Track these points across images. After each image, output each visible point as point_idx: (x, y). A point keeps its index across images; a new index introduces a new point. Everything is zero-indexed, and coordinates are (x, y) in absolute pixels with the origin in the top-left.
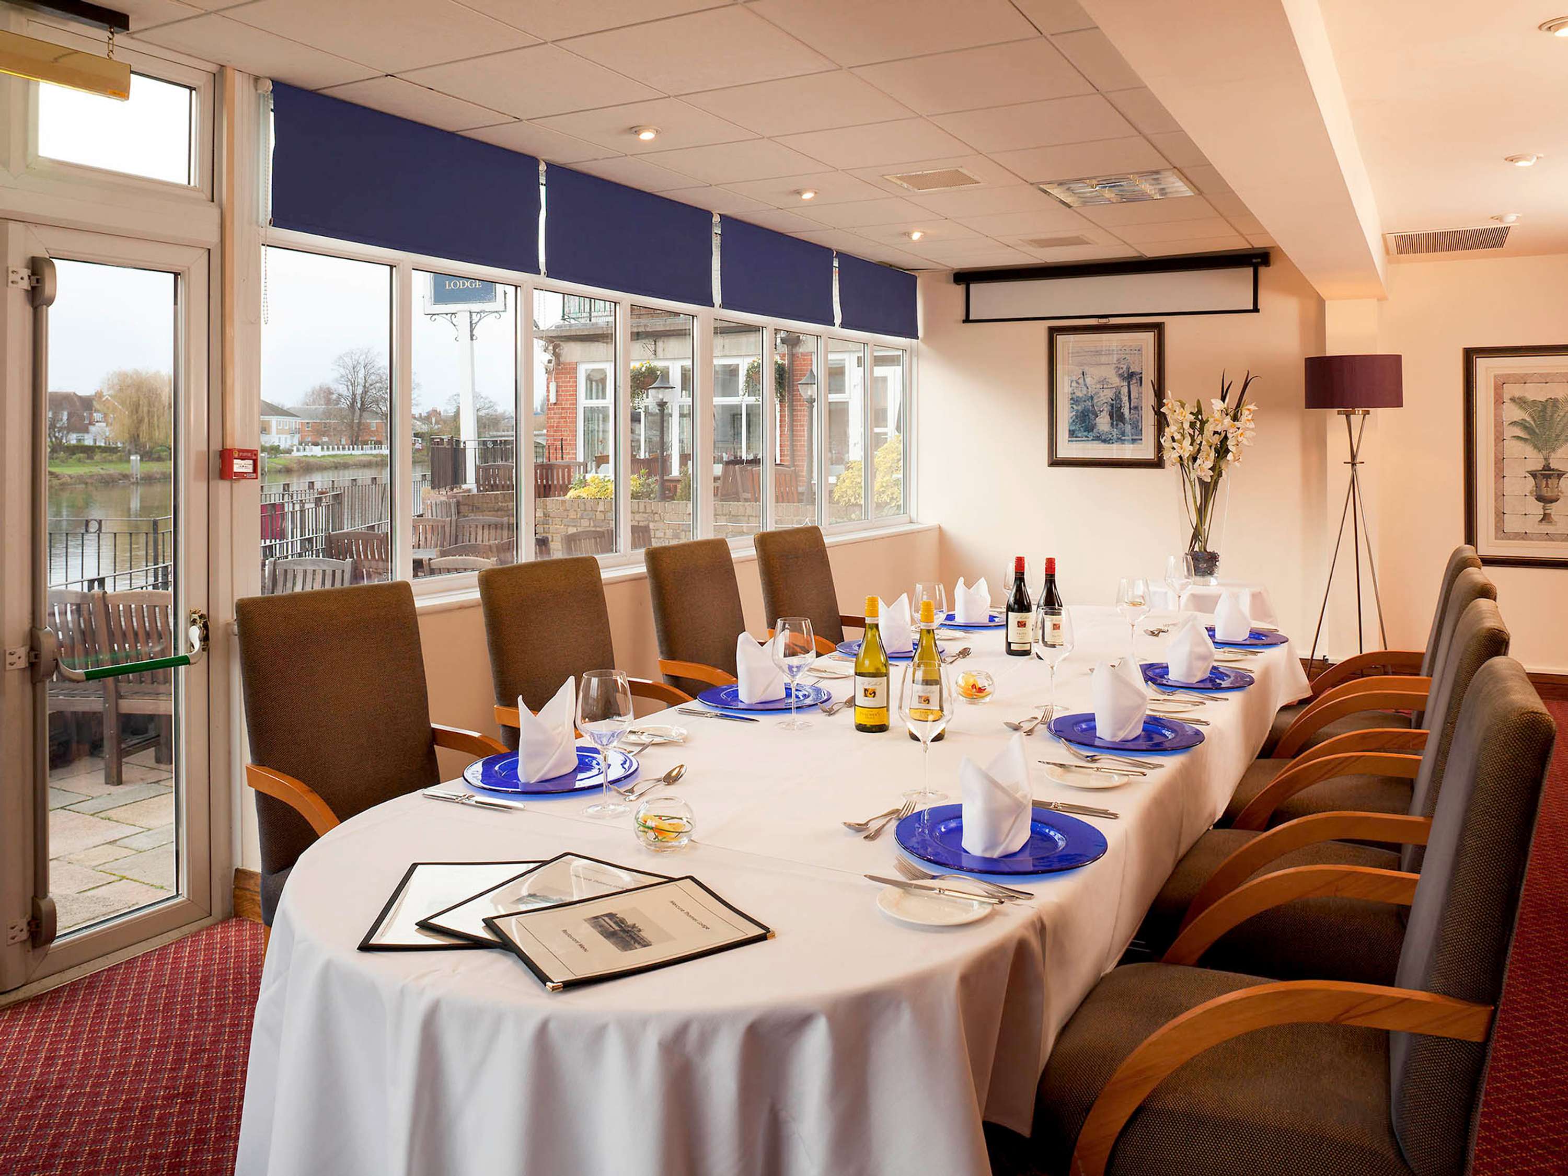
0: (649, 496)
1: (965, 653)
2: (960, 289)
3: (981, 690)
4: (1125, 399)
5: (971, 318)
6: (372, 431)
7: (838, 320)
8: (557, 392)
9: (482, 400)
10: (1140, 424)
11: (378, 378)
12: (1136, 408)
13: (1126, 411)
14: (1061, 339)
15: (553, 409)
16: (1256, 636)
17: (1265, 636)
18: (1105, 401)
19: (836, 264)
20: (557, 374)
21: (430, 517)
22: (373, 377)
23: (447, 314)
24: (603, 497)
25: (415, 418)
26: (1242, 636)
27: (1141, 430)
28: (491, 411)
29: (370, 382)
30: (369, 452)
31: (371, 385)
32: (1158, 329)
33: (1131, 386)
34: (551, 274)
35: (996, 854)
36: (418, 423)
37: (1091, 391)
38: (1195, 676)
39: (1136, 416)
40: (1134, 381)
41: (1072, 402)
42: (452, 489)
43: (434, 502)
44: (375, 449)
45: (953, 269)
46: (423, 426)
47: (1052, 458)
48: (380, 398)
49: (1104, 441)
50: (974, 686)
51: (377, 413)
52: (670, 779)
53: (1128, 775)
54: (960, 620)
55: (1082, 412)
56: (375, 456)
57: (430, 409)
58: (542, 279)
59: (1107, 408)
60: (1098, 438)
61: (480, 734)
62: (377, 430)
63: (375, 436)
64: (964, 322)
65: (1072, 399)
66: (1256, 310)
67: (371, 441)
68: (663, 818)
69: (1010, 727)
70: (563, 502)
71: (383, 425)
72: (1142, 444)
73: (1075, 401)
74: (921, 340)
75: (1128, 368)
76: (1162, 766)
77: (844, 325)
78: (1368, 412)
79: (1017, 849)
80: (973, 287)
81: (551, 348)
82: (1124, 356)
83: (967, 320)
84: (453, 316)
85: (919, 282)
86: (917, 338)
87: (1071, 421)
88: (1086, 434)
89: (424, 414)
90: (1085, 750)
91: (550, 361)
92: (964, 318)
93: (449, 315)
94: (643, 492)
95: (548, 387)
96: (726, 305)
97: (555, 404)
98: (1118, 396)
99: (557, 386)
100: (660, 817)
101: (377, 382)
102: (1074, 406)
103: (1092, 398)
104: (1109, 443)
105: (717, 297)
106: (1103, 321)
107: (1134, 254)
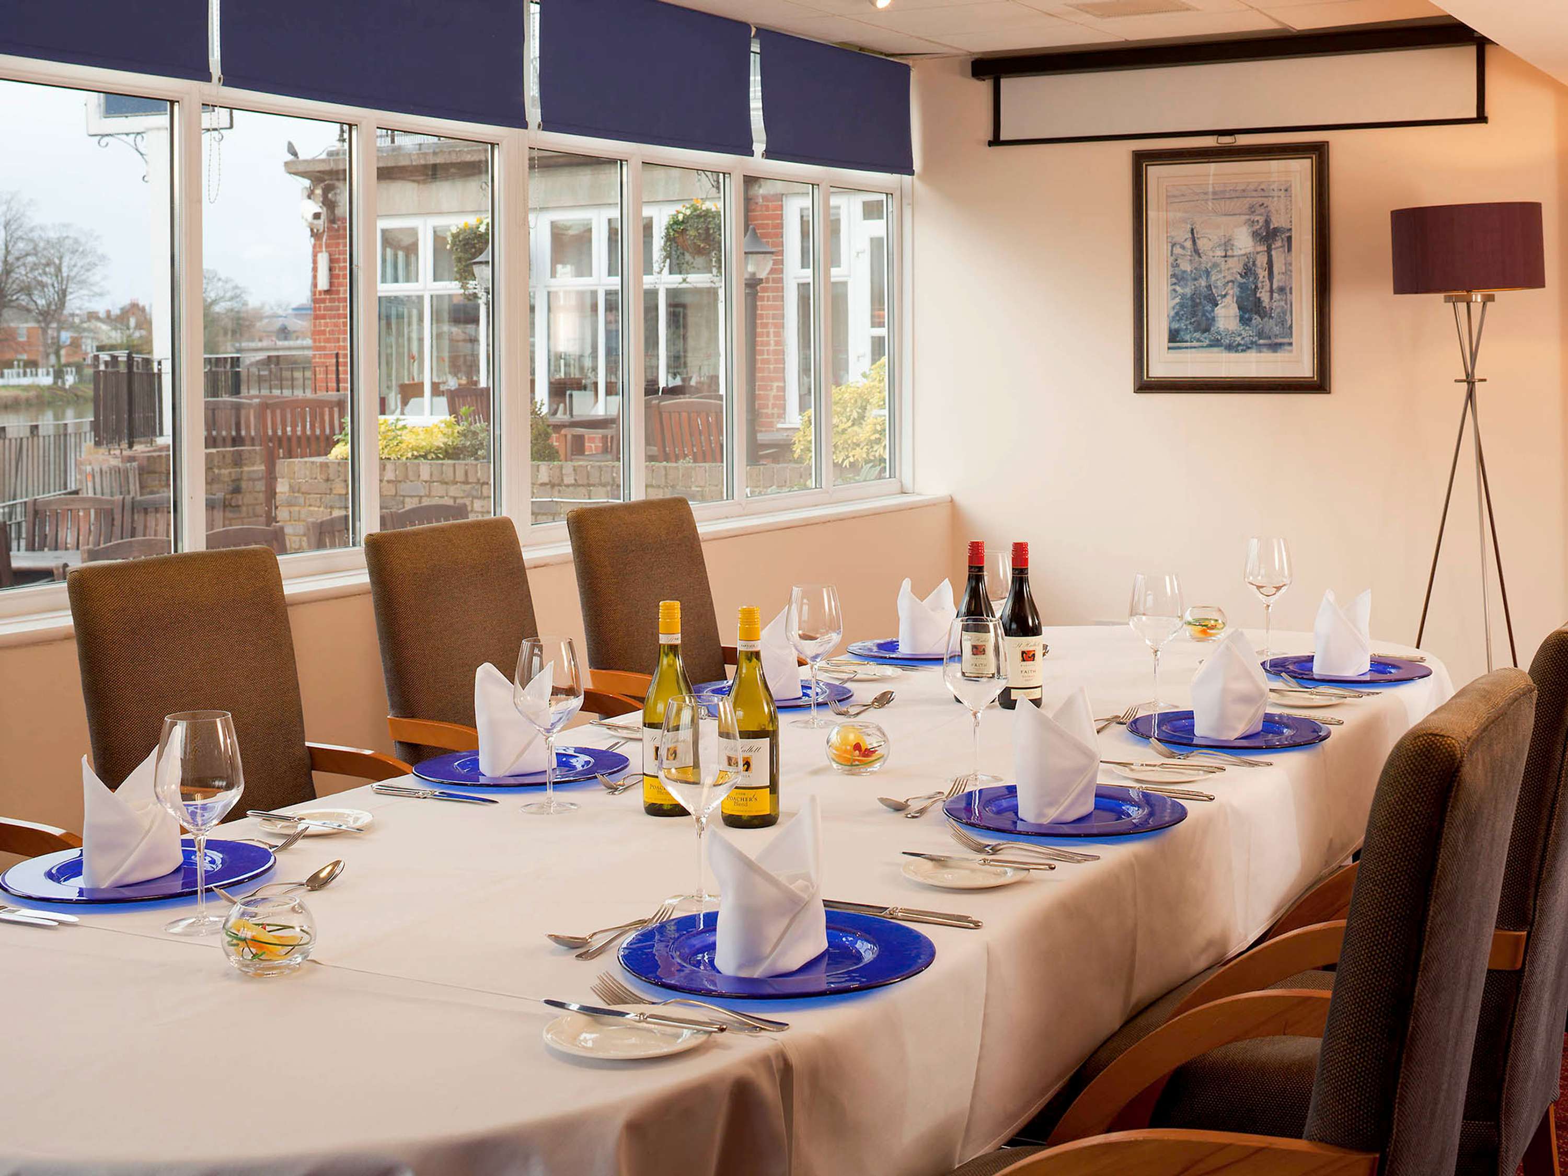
0: (474, 454)
1: (884, 700)
2: (984, 87)
3: (868, 753)
4: (1262, 274)
5: (1003, 137)
6: (18, 343)
7: (759, 147)
8: (331, 269)
9: (220, 284)
10: (1288, 317)
11: (31, 246)
12: (1282, 290)
13: (1264, 296)
14: (1155, 173)
15: (323, 301)
16: (1381, 668)
17: (1394, 667)
18: (1229, 278)
19: (755, 47)
20: (330, 237)
21: (91, 494)
22: (21, 245)
23: (127, 134)
24: (393, 456)
25: (98, 319)
26: (1359, 667)
27: (1291, 327)
28: (235, 305)
29: (15, 253)
30: (14, 381)
31: (18, 259)
32: (1319, 152)
33: (1273, 253)
34: (231, 78)
35: (758, 972)
36: (104, 327)
37: (1206, 262)
38: (1234, 729)
39: (1283, 303)
40: (1279, 243)
41: (1174, 280)
42: (131, 446)
43: (97, 469)
44: (25, 374)
45: (971, 54)
46: (113, 334)
47: (1142, 378)
48: (33, 283)
49: (1230, 348)
50: (857, 747)
51: (29, 311)
52: (316, 883)
53: (1028, 870)
54: (904, 650)
55: (1192, 298)
56: (26, 388)
57: (125, 302)
58: (214, 89)
59: (1233, 291)
60: (1216, 343)
61: (63, 831)
62: (29, 343)
63: (25, 351)
64: (991, 144)
65: (1174, 276)
66: (1481, 118)
67: (19, 361)
68: (268, 928)
69: (888, 806)
70: (325, 466)
71: (40, 332)
72: (1291, 351)
73: (1178, 278)
74: (919, 177)
75: (1267, 222)
76: (1098, 858)
77: (770, 154)
78: (1491, 298)
79: (796, 966)
80: (1005, 83)
81: (319, 192)
82: (1261, 200)
83: (996, 141)
84: (139, 137)
85: (914, 76)
86: (911, 173)
87: (1172, 313)
88: (1197, 335)
89: (116, 312)
90: (991, 837)
91: (317, 216)
92: (990, 137)
93: (132, 136)
94: (464, 447)
95: (315, 262)
96: (548, 124)
97: (327, 292)
98: (1248, 271)
99: (332, 261)
100: (264, 926)
101: (27, 255)
102: (1178, 288)
103: (1208, 273)
104: (1237, 351)
105: (533, 113)
106: (1226, 140)
107: (1273, 26)
